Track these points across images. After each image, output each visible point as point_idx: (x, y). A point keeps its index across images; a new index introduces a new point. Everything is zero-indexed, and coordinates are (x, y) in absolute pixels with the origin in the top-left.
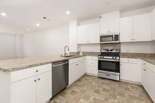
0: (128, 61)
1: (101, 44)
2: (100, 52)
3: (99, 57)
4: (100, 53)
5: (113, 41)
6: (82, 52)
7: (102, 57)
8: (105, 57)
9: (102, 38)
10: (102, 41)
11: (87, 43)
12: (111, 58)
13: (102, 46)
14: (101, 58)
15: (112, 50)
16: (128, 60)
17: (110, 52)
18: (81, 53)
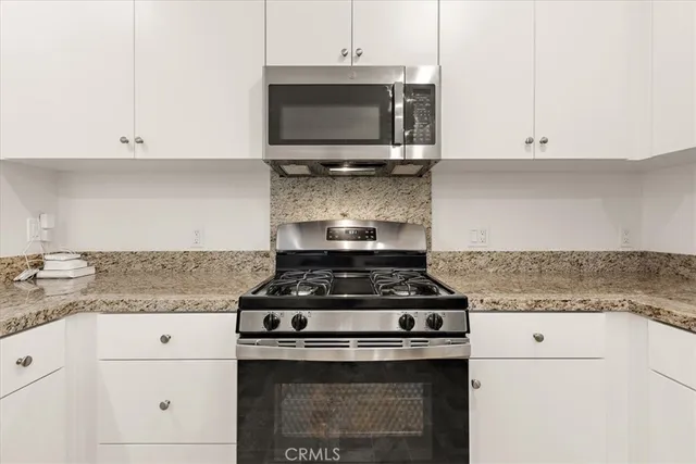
0: (539, 339)
1: (277, 166)
2: (267, 247)
3: (256, 320)
4: (267, 255)
5: (387, 137)
6: (84, 255)
7: (286, 319)
8: (316, 320)
9: (288, 113)
10: (286, 135)
11: (124, 153)
12: (392, 320)
13: (283, 196)
14: (271, 331)
15: (367, 234)
16: (539, 332)
17: (347, 245)
18: (56, 266)
